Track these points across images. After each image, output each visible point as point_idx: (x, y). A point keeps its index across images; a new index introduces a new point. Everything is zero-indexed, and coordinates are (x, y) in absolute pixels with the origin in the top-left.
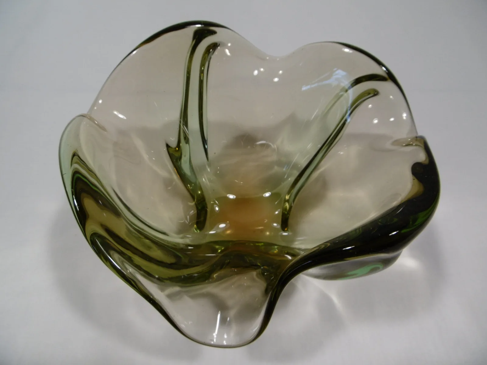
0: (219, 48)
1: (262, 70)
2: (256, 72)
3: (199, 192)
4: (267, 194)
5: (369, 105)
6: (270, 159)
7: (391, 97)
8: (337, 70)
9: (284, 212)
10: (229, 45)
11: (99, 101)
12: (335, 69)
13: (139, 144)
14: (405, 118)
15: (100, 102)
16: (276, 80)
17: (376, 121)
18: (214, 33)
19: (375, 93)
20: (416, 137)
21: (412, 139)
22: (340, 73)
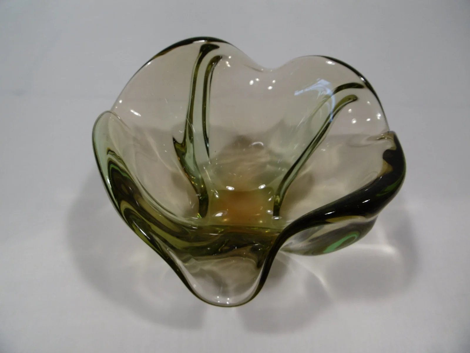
0: (221, 60)
1: (257, 80)
2: (252, 82)
3: (202, 186)
4: (262, 187)
5: (349, 109)
6: (263, 160)
7: (368, 102)
8: (320, 80)
9: (276, 204)
10: (230, 57)
11: (119, 101)
12: (319, 79)
13: (152, 141)
14: (379, 118)
15: (121, 102)
16: (270, 88)
17: (354, 122)
18: (217, 47)
19: (355, 99)
20: (388, 132)
21: (385, 134)
22: (323, 83)
